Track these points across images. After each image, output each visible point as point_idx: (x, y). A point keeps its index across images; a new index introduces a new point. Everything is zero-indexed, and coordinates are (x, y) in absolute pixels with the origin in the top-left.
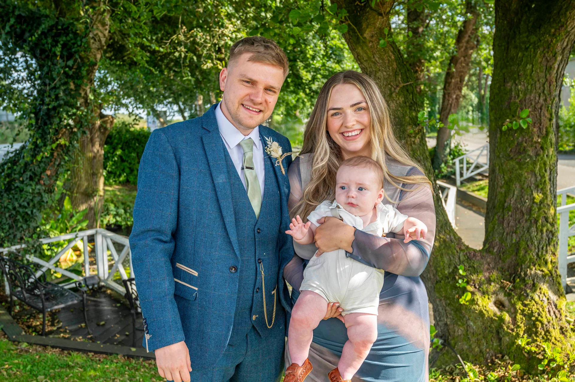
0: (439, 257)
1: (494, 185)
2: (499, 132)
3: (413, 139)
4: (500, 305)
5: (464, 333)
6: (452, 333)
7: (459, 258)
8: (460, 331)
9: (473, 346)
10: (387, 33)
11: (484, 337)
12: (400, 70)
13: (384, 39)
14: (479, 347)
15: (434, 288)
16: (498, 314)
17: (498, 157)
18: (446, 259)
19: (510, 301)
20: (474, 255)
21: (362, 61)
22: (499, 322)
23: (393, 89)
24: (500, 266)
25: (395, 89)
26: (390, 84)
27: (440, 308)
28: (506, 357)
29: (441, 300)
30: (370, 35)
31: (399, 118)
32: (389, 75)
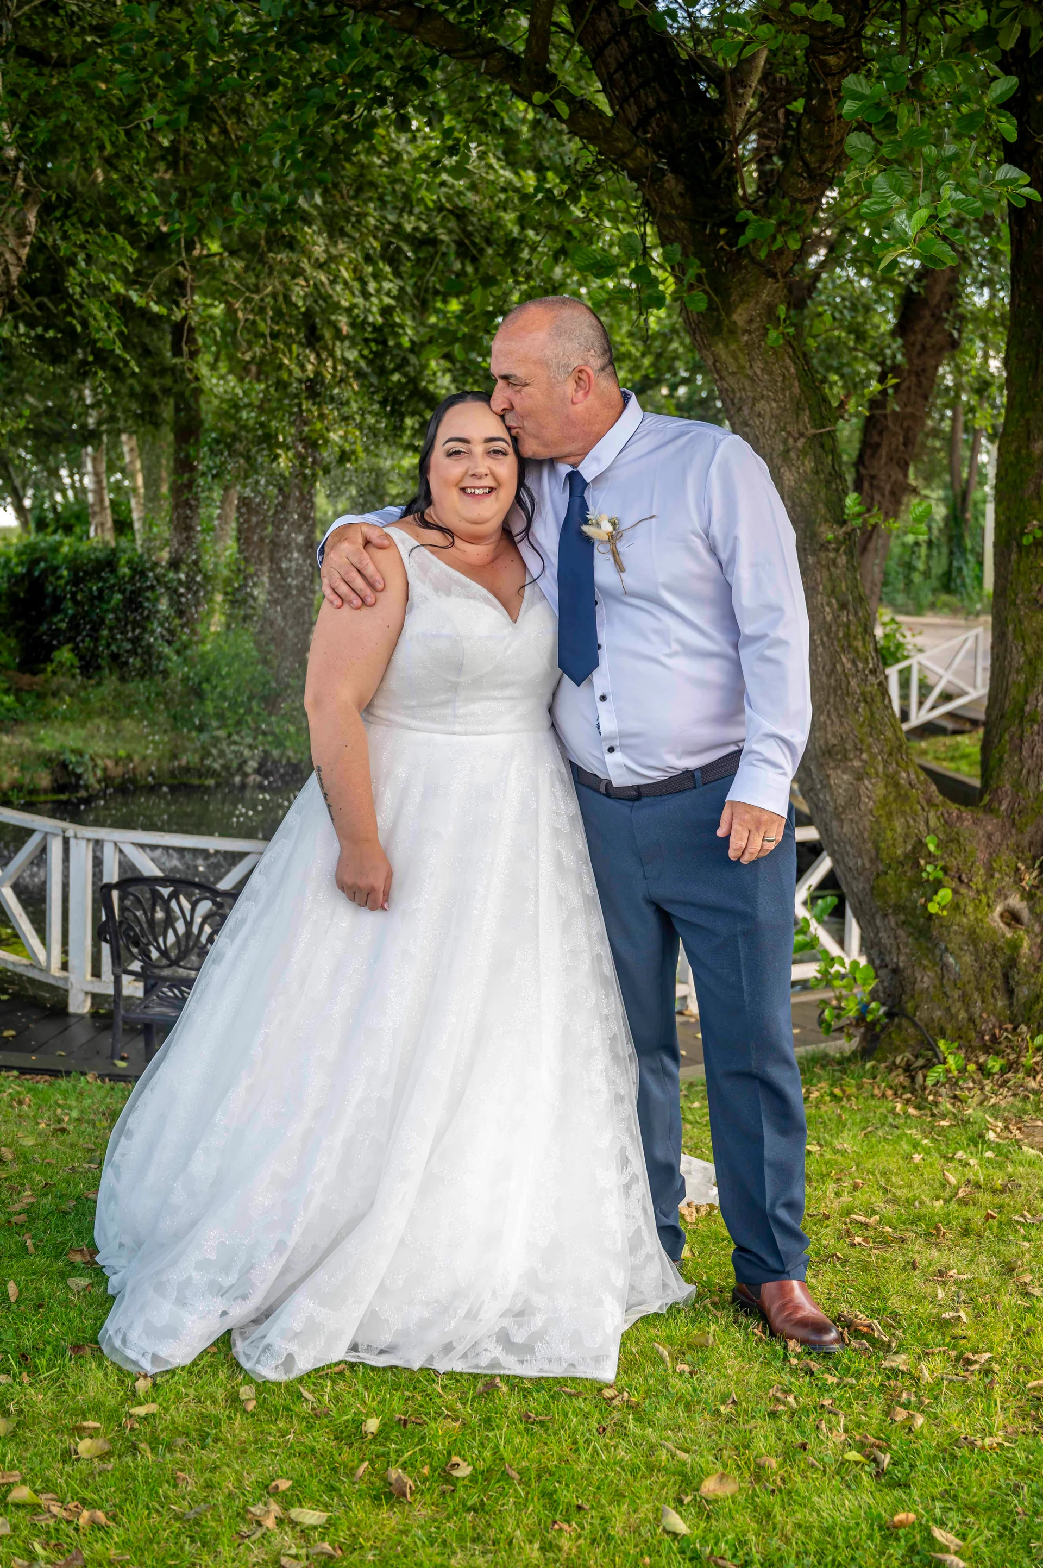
0: (883, 820)
1: (1002, 668)
2: (1015, 549)
3: (832, 555)
4: (1012, 918)
5: (937, 983)
6: (909, 987)
7: (927, 823)
8: (926, 980)
9: (953, 1010)
10: (783, 317)
11: (977, 989)
12: (807, 399)
13: (777, 328)
14: (967, 1011)
15: (873, 888)
16: (1009, 935)
17: (1014, 603)
18: (898, 824)
19: (1031, 910)
20: (959, 817)
21: (724, 373)
22: (1008, 952)
23: (791, 441)
24: (1011, 841)
25: (795, 440)
26: (784, 429)
27: (883, 935)
28: (1023, 1028)
29: (885, 916)
30: (746, 316)
31: (802, 506)
32: (784, 409)
